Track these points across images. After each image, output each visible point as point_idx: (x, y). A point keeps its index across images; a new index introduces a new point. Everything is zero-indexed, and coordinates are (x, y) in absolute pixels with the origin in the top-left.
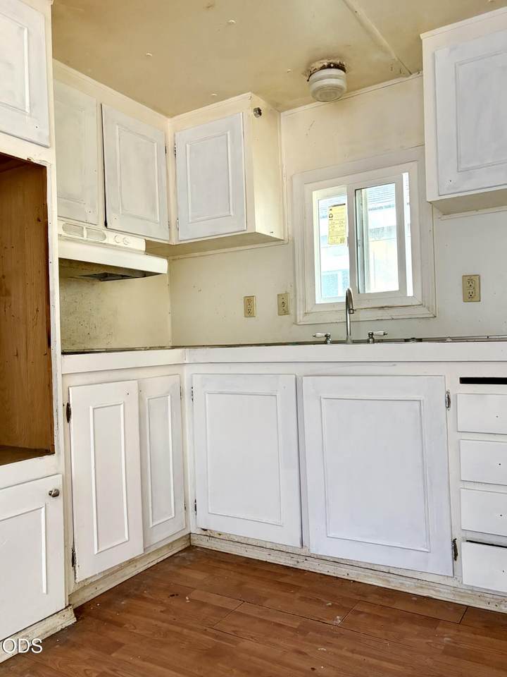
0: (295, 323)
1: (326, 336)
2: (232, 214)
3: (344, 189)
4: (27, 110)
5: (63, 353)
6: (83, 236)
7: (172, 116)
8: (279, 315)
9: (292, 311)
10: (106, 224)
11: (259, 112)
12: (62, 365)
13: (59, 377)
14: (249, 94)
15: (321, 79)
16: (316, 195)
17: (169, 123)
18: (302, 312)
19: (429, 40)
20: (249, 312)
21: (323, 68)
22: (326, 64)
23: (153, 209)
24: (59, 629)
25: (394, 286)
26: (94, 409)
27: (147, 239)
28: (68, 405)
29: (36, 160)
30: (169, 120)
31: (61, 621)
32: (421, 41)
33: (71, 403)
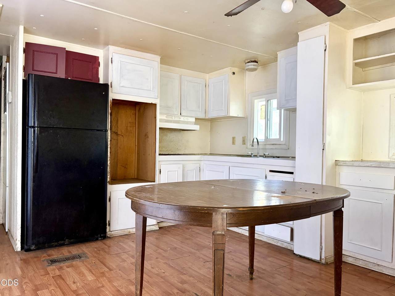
0: (247, 148)
1: (251, 154)
2: (223, 109)
3: (264, 99)
4: (152, 90)
5: (160, 155)
6: (172, 119)
7: (208, 73)
8: (243, 144)
9: (246, 143)
10: (181, 114)
11: (234, 73)
12: (158, 158)
13: (158, 162)
14: (230, 68)
15: (248, 66)
16: (256, 101)
17: (207, 76)
18: (249, 144)
19: (280, 54)
20: (233, 143)
21: (248, 62)
22: (249, 61)
23: (199, 107)
24: (154, 229)
25: (278, 137)
26: (168, 171)
27: (196, 117)
28: (160, 169)
29: (153, 103)
30: (207, 74)
31: (155, 228)
32: (277, 54)
33: (161, 169)
